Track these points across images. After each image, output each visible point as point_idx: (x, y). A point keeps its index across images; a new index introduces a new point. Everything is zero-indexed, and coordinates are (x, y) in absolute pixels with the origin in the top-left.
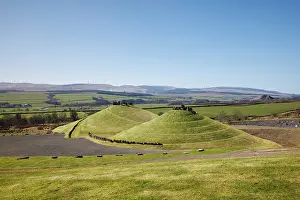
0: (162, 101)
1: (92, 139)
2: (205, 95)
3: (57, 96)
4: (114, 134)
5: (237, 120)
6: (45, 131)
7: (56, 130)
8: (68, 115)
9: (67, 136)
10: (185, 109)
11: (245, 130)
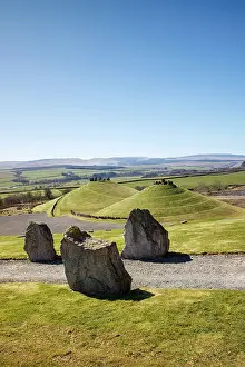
0: (135, 173)
1: (76, 217)
2: (179, 164)
3: (24, 174)
4: (96, 210)
5: (219, 190)
6: (25, 211)
7: (34, 210)
8: (43, 193)
9: (50, 215)
10: (166, 183)
11: (225, 201)
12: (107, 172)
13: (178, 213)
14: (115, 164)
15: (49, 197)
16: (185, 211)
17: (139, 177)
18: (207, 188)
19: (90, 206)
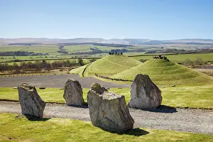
1: (98, 78)
2: (174, 45)
4: (112, 74)
5: (200, 64)
6: (64, 72)
7: (72, 72)
8: (77, 61)
9: (81, 76)
10: (162, 58)
11: (205, 73)
12: (120, 48)
13: (169, 80)
14: (127, 43)
15: (81, 64)
16: (174, 78)
17: (143, 53)
18: (192, 62)
19: (108, 71)
